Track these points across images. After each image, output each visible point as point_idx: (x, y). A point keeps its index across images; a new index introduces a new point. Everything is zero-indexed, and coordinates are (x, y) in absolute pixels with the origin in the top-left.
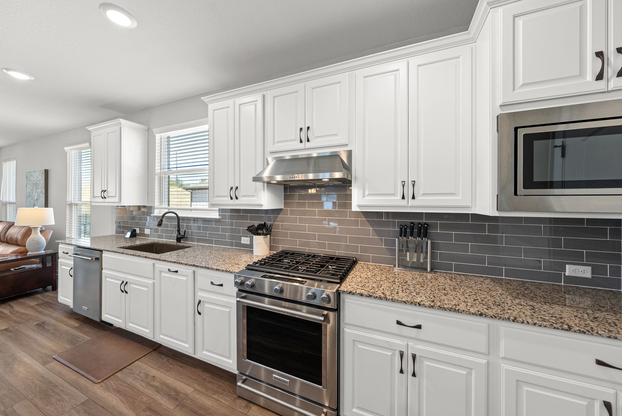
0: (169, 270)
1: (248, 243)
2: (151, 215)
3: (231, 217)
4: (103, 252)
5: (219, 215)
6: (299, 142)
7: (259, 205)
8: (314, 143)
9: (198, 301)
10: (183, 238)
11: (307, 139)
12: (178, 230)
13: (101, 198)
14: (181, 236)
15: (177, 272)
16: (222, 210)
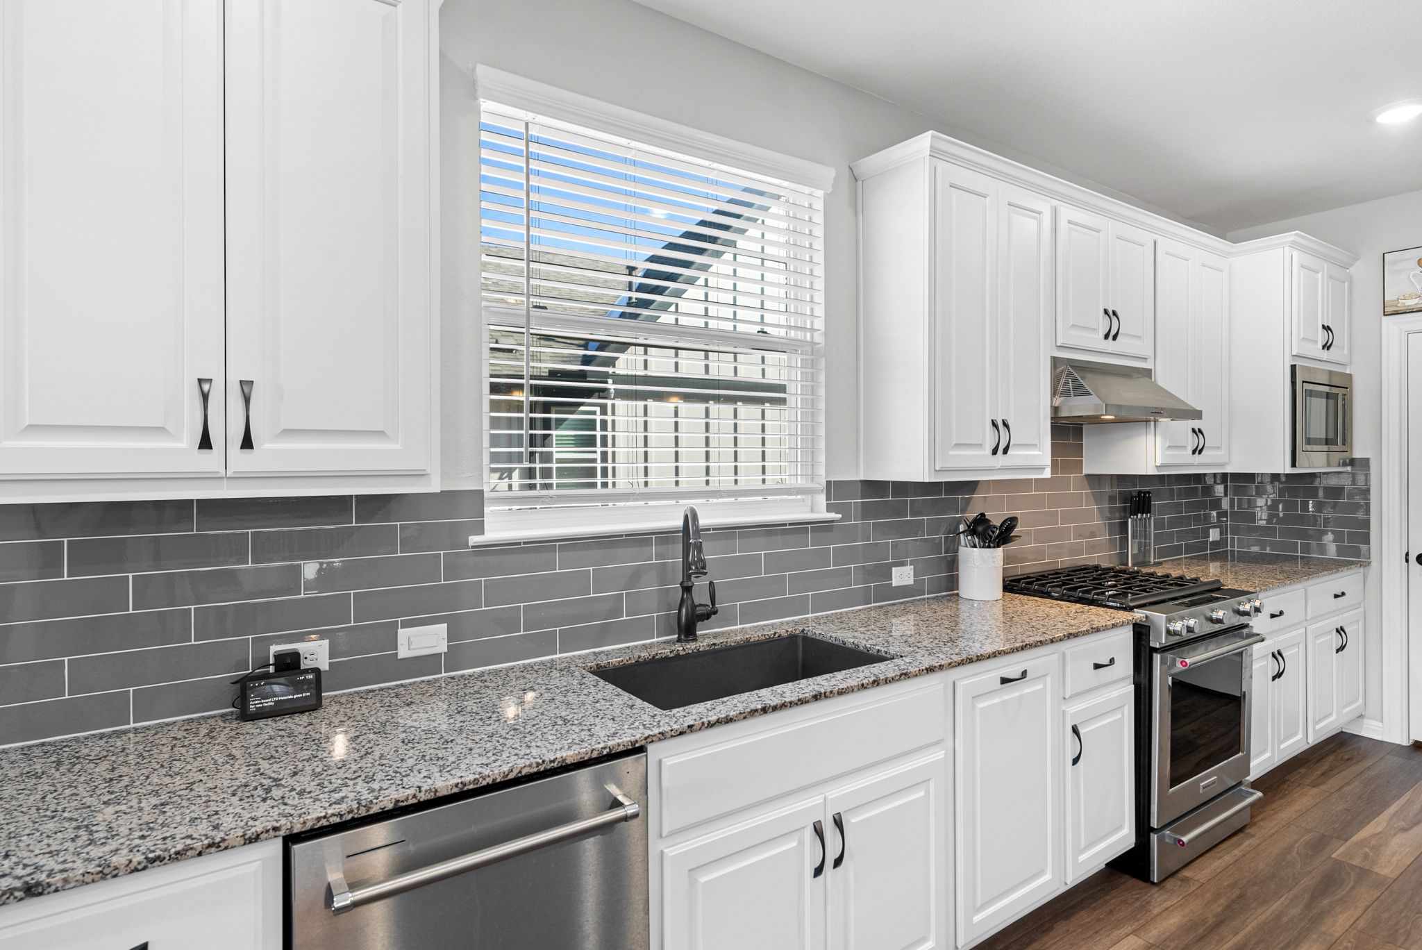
0: (1004, 681)
1: (911, 582)
2: (474, 540)
3: (867, 511)
4: (650, 748)
5: (830, 508)
6: (1102, 336)
7: (1042, 469)
8: (1120, 346)
9: (1069, 730)
10: (707, 616)
11: (1113, 333)
12: (687, 589)
13: (183, 445)
14: (699, 611)
15: (1024, 674)
16: (835, 490)
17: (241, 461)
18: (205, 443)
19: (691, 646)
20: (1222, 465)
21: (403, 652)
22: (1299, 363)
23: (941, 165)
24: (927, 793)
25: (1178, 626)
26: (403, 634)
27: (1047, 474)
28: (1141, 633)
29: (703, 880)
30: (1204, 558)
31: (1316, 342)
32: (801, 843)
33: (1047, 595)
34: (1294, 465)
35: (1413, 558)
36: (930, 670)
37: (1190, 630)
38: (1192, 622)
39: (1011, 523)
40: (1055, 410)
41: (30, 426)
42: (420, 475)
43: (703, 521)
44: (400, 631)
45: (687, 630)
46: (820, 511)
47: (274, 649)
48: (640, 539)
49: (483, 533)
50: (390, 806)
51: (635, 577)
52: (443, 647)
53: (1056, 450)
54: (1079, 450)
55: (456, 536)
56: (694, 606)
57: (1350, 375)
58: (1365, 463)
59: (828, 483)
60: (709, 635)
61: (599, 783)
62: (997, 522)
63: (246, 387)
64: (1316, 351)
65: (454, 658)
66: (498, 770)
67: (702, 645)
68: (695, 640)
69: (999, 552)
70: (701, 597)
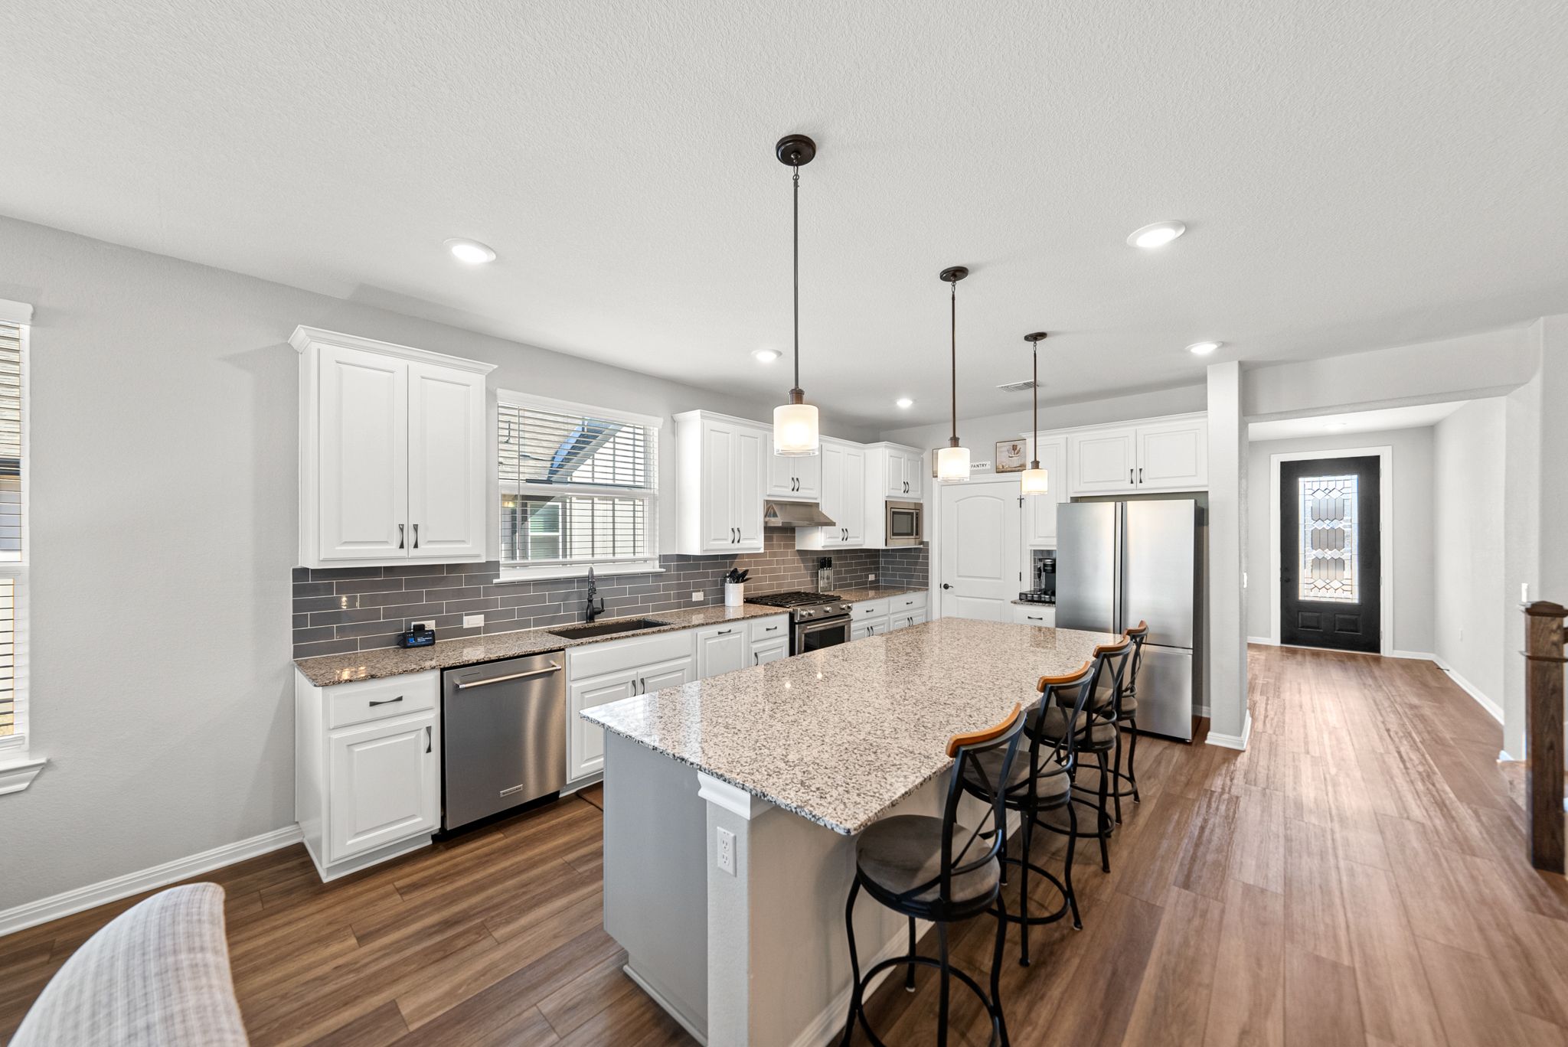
0: (720, 633)
1: (702, 599)
2: (495, 581)
3: (679, 568)
4: (566, 649)
5: (660, 567)
6: (791, 490)
7: (759, 549)
8: (801, 493)
9: (753, 655)
10: (599, 613)
11: (796, 488)
12: (590, 601)
13: (394, 547)
14: (596, 610)
15: (730, 631)
16: (664, 559)
17: (414, 552)
18: (402, 546)
19: (591, 625)
20: (861, 545)
21: (465, 626)
22: (887, 500)
23: (706, 421)
24: (683, 674)
25: (804, 613)
26: (465, 618)
27: (762, 551)
28: (792, 616)
29: (587, 696)
30: (866, 588)
31: (900, 490)
32: (627, 688)
33: (767, 604)
34: (886, 545)
35: (942, 586)
36: (684, 628)
37: (810, 615)
38: (812, 612)
39: (745, 572)
40: (766, 523)
41: (346, 542)
42: (478, 556)
43: (595, 573)
44: (464, 617)
45: (591, 618)
46: (655, 567)
47: (413, 623)
48: (569, 581)
49: (499, 578)
50: (475, 661)
51: (567, 597)
52: (482, 624)
53: (766, 539)
54: (793, 539)
55: (488, 579)
56: (593, 608)
57: (921, 504)
58: (928, 543)
59: (660, 556)
60: (599, 620)
61: (547, 660)
62: (740, 572)
63: (416, 527)
64: (900, 493)
65: (487, 629)
66: (510, 653)
67: (596, 624)
68: (594, 622)
69: (741, 585)
70: (597, 604)
